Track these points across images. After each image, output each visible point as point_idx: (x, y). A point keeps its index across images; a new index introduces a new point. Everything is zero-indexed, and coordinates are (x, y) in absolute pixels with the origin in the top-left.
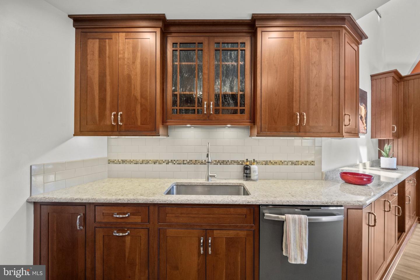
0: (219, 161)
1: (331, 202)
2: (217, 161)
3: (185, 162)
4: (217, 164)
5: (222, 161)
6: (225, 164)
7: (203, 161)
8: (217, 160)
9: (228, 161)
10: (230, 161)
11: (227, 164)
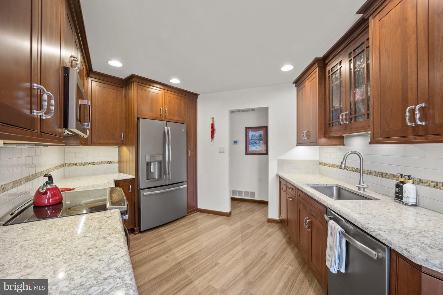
0: (378, 172)
1: (371, 231)
2: (377, 172)
3: (354, 170)
4: (377, 176)
5: (381, 173)
6: (384, 177)
7: (366, 171)
8: (378, 170)
9: (387, 174)
10: (389, 174)
11: (385, 177)
